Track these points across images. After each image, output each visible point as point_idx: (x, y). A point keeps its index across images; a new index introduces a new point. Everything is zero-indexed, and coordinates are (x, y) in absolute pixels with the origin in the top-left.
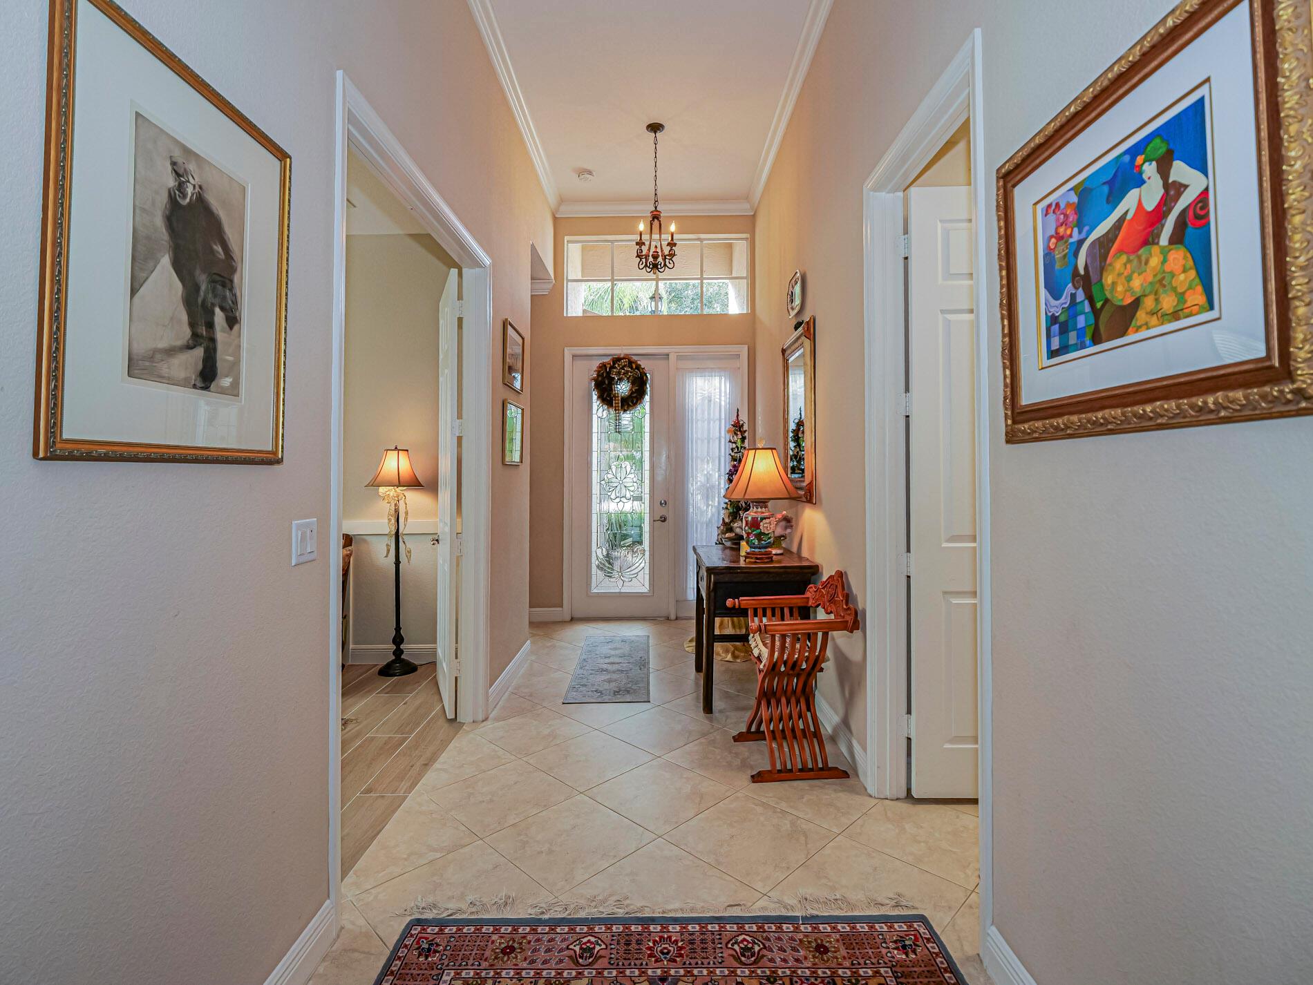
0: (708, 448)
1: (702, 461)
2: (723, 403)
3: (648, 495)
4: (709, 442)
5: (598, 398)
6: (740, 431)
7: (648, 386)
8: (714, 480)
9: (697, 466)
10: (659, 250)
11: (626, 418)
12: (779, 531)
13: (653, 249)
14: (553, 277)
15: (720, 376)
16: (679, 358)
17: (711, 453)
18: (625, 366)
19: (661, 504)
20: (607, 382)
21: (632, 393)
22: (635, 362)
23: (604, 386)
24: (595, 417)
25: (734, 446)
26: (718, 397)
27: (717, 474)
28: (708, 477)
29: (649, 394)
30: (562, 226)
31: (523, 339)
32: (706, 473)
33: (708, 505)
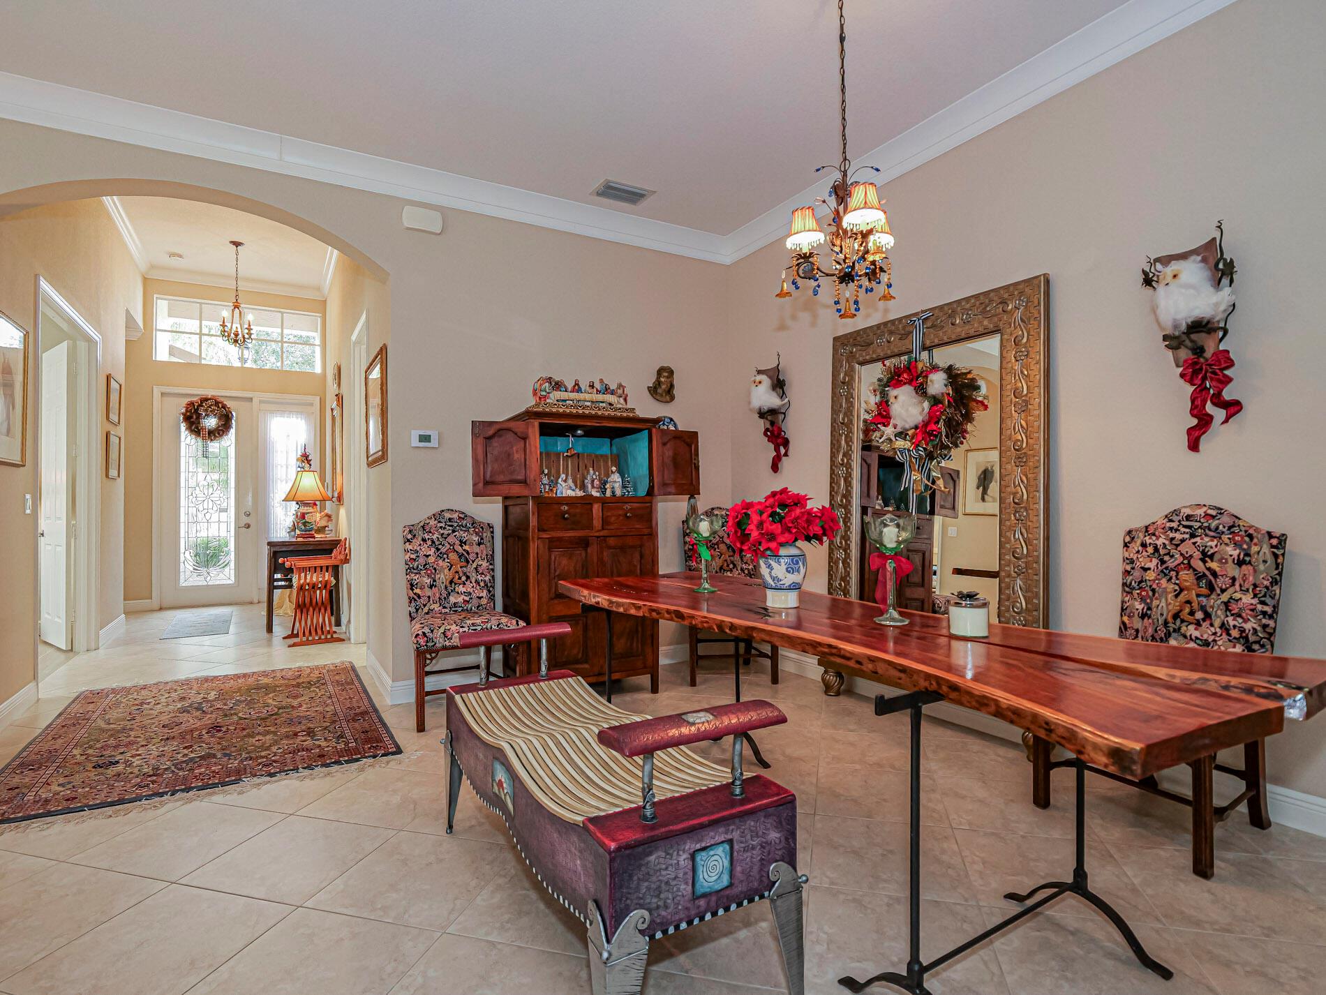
3: (234, 508)
5: (187, 429)
6: (307, 460)
7: (233, 421)
10: (239, 330)
11: (214, 446)
12: (323, 523)
13: (234, 329)
14: (141, 324)
16: (261, 402)
18: (212, 405)
19: (245, 515)
20: (195, 417)
21: (218, 427)
22: (222, 403)
23: (192, 418)
24: (183, 445)
29: (234, 428)
30: (152, 285)
31: (120, 386)
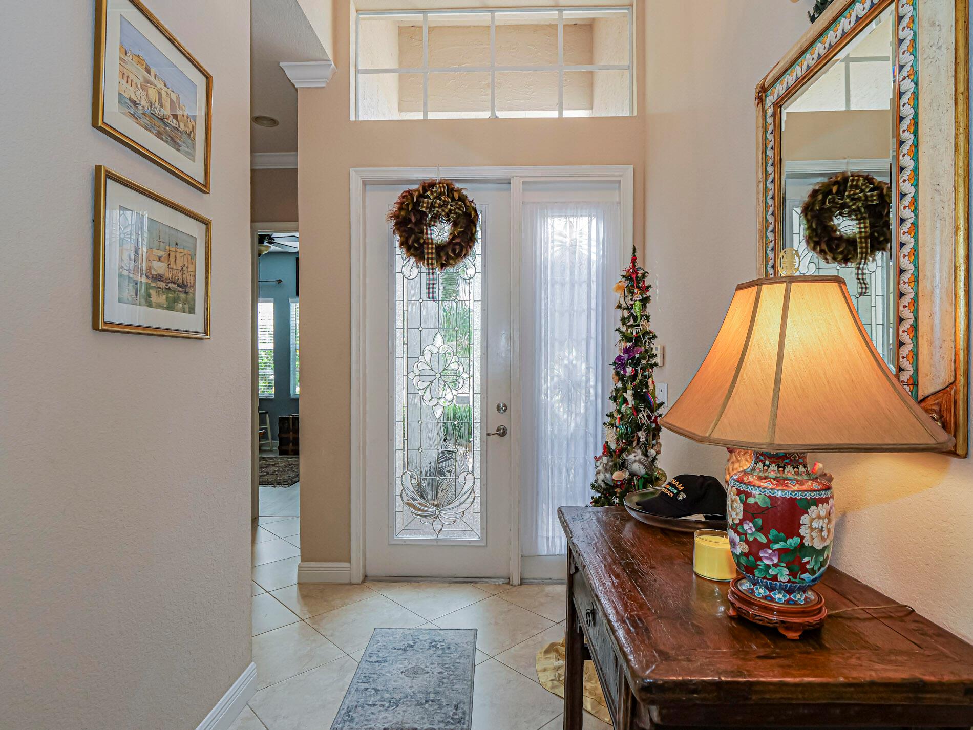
0: (571, 325)
1: (562, 343)
2: (594, 257)
3: (479, 395)
4: (571, 316)
5: (402, 244)
6: (638, 287)
7: (478, 228)
8: (579, 374)
9: (553, 353)
11: (446, 278)
14: (330, 55)
15: (590, 216)
16: (527, 186)
17: (575, 334)
18: (441, 194)
19: (498, 408)
20: (414, 220)
21: (453, 238)
22: (459, 191)
23: (410, 225)
24: (399, 278)
25: (626, 314)
26: (586, 247)
27: (584, 366)
28: (570, 369)
29: (480, 240)
31: (208, 78)
32: (566, 362)
33: (569, 412)
